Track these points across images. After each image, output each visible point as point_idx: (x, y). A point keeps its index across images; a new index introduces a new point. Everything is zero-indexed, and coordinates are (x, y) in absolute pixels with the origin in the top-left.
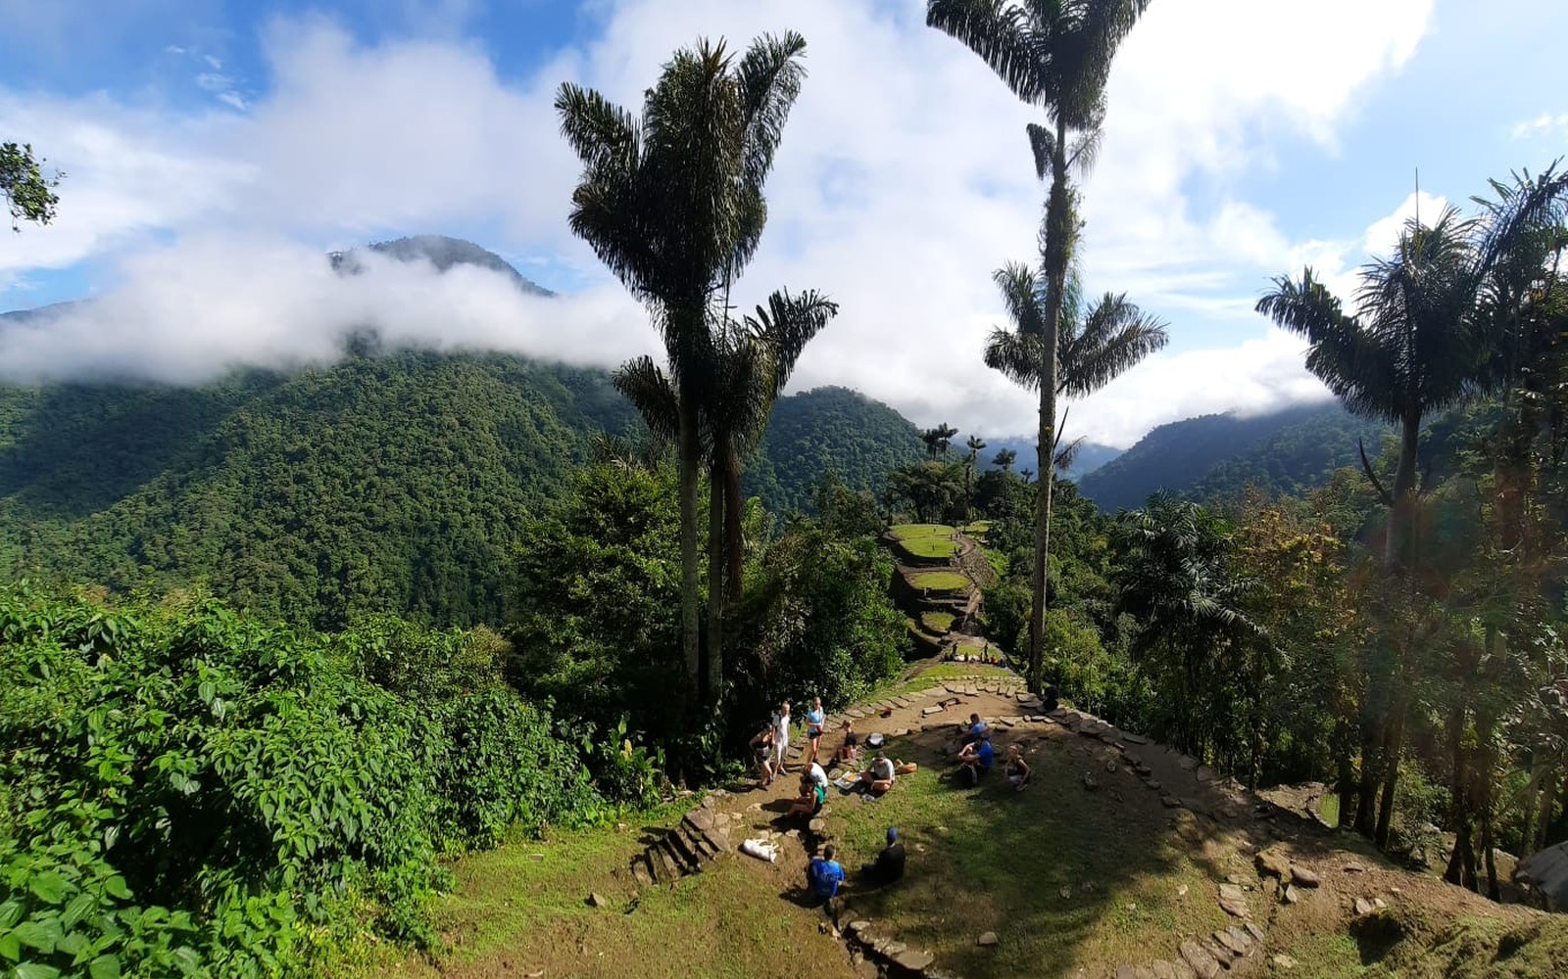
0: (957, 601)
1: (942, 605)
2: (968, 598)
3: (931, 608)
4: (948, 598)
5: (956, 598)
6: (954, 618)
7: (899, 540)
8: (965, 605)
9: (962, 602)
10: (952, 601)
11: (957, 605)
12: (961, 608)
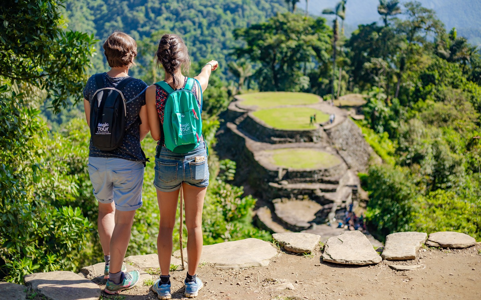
0: (324, 186)
1: (302, 192)
2: (336, 183)
3: (286, 195)
4: (311, 182)
5: (322, 181)
6: (319, 207)
7: (248, 110)
8: (334, 191)
9: (330, 187)
10: (316, 186)
11: (323, 190)
12: (328, 196)
